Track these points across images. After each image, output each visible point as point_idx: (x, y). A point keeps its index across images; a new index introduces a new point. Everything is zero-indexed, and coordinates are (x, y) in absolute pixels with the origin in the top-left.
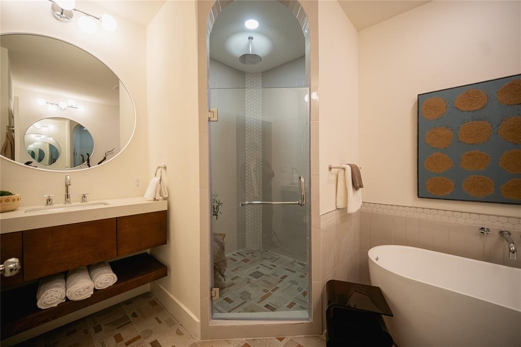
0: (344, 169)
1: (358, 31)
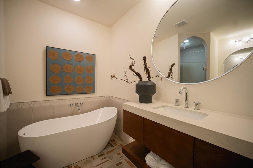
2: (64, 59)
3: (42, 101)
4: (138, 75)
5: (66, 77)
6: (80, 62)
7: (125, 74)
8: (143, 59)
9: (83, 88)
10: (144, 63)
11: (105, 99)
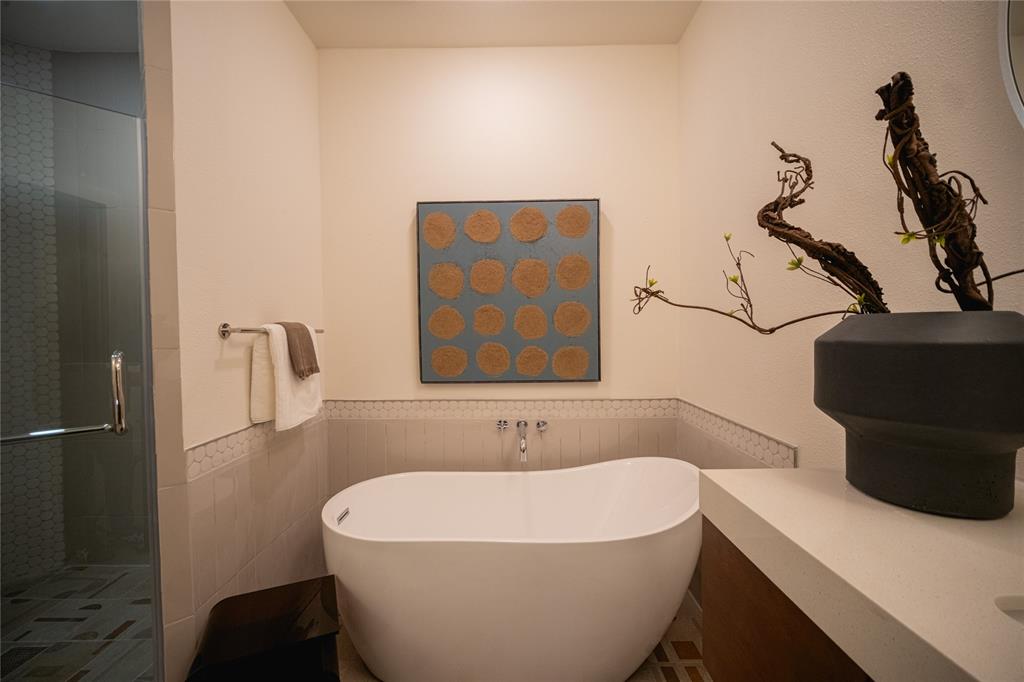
0: (266, 333)
1: (318, 48)
2: (474, 238)
3: (411, 401)
4: (840, 264)
5: (483, 311)
6: (532, 242)
7: (734, 273)
8: (880, 116)
9: (547, 358)
10: (891, 151)
11: (650, 413)
